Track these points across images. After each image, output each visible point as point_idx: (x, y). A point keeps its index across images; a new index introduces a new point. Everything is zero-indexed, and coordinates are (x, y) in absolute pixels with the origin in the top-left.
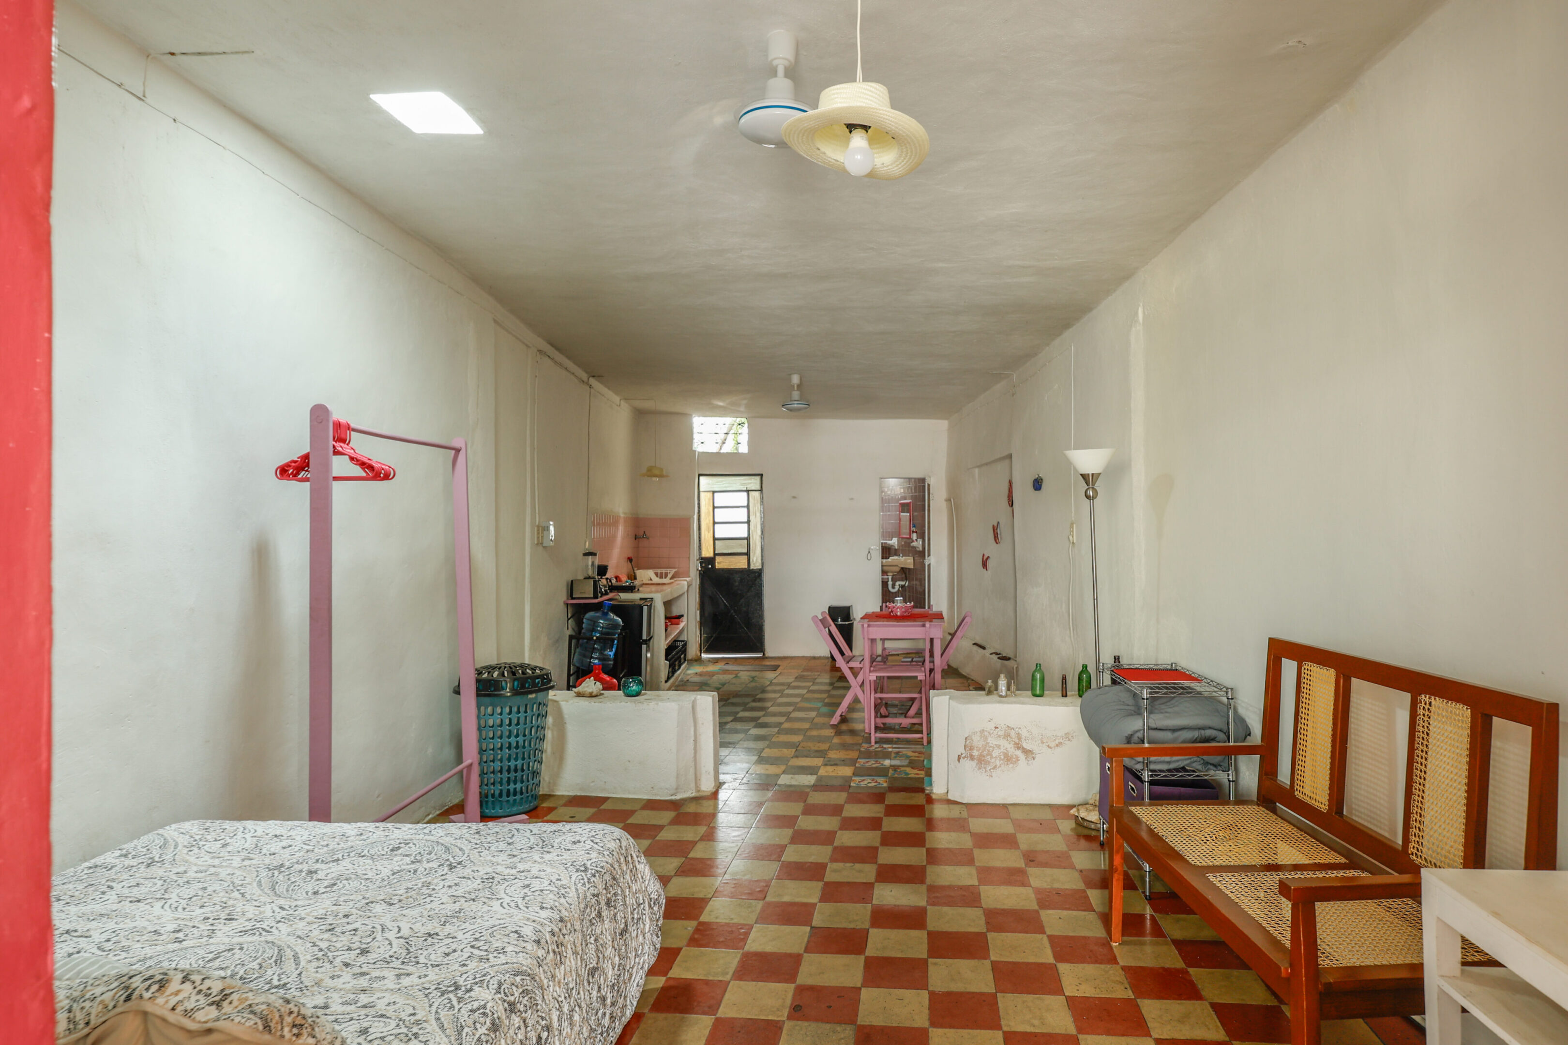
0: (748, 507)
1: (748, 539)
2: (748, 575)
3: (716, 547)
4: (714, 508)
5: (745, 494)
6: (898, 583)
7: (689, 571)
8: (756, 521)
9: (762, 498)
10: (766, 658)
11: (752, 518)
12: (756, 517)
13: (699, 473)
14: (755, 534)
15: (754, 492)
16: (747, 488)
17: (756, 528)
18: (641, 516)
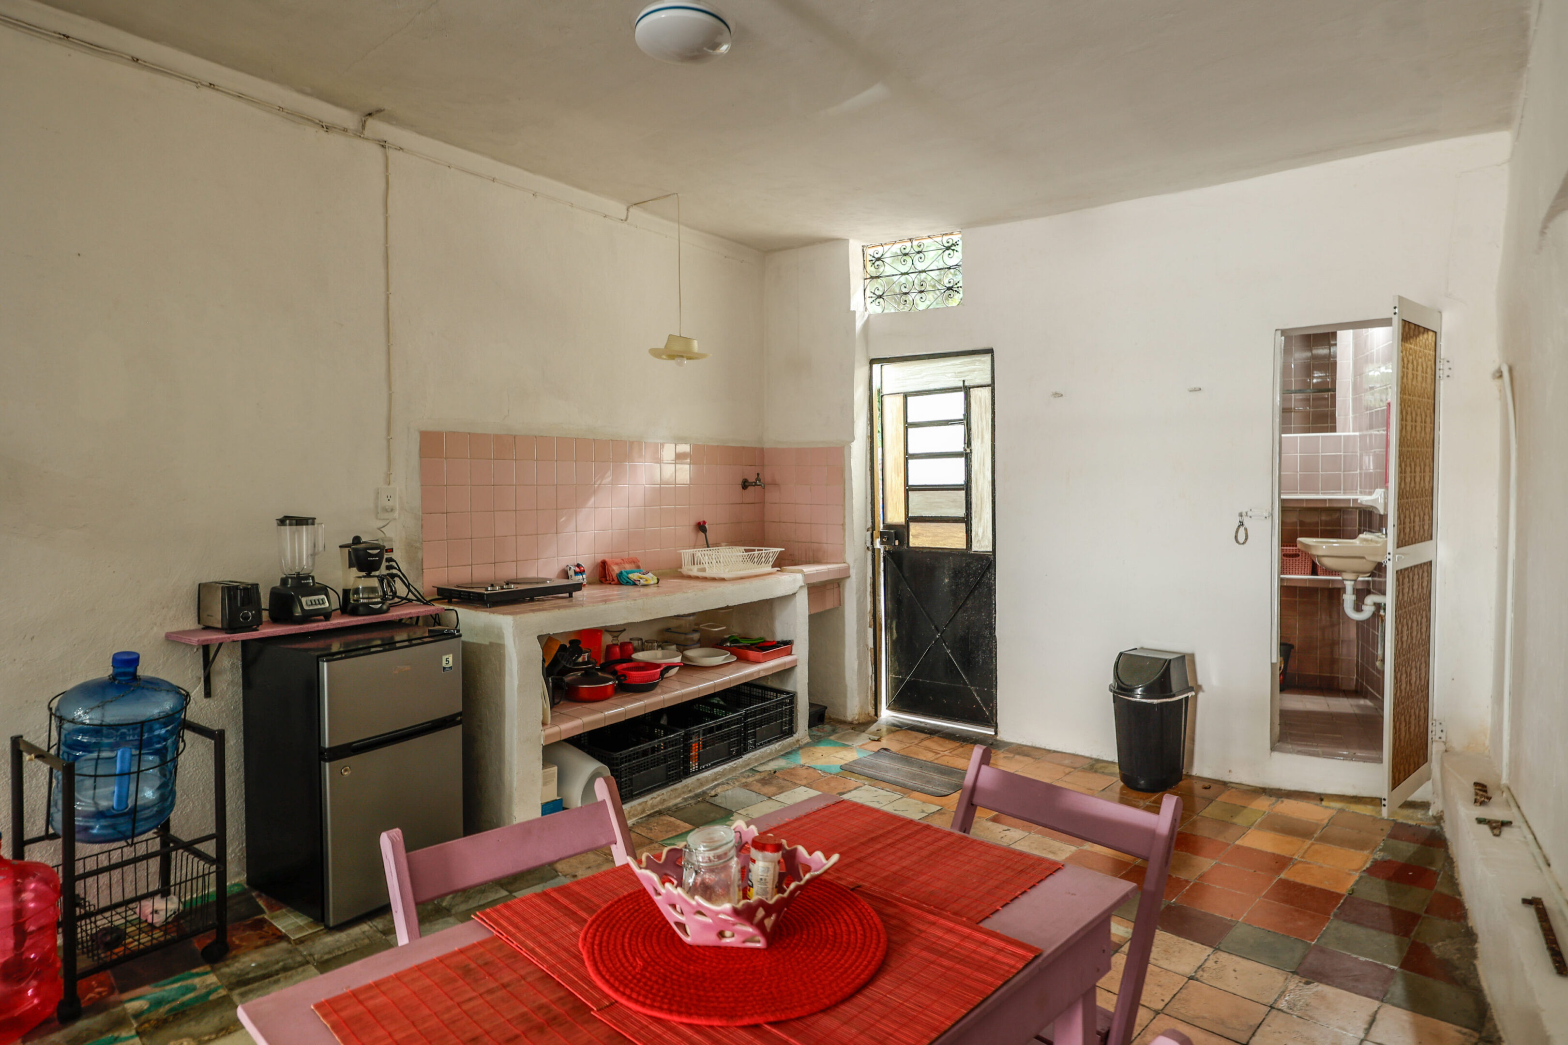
0: (966, 421)
1: (967, 487)
2: (968, 564)
3: (910, 505)
4: (907, 426)
5: (961, 395)
7: (843, 551)
8: (982, 451)
9: (993, 400)
11: (975, 445)
12: (982, 442)
13: (871, 358)
14: (982, 476)
15: (979, 389)
16: (964, 381)
17: (984, 465)
18: (767, 446)
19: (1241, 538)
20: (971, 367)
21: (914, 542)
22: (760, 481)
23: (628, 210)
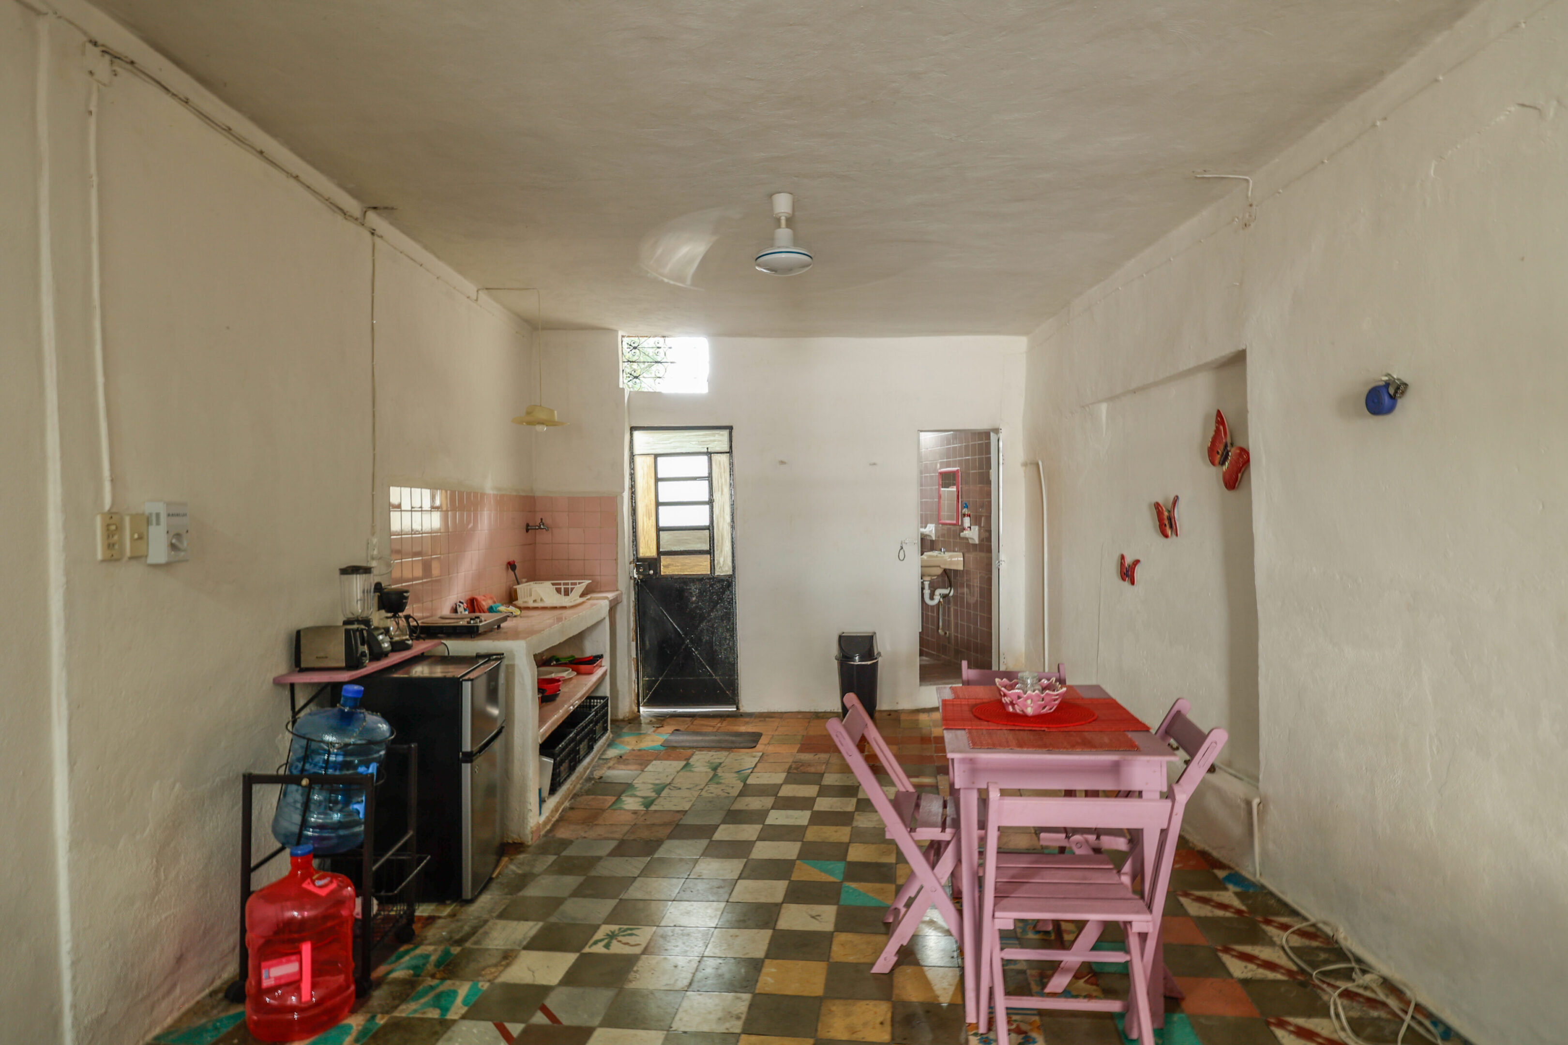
0: (710, 478)
1: (710, 528)
2: (711, 585)
3: (661, 543)
4: (657, 480)
5: (705, 458)
6: (938, 592)
7: (616, 581)
8: (723, 500)
9: (731, 464)
10: (742, 715)
11: (717, 496)
12: (722, 494)
13: (632, 426)
14: (722, 520)
15: (719, 455)
16: (707, 448)
17: (723, 511)
18: (538, 494)
19: (902, 557)
20: (712, 438)
21: (664, 571)
22: (543, 524)
23: (477, 291)
